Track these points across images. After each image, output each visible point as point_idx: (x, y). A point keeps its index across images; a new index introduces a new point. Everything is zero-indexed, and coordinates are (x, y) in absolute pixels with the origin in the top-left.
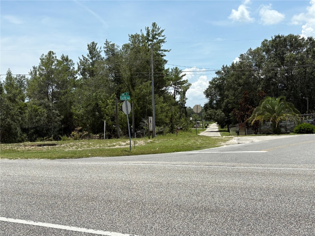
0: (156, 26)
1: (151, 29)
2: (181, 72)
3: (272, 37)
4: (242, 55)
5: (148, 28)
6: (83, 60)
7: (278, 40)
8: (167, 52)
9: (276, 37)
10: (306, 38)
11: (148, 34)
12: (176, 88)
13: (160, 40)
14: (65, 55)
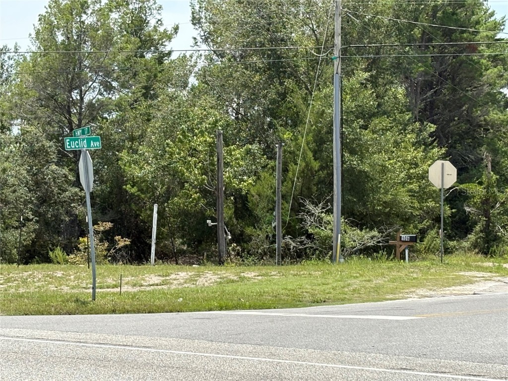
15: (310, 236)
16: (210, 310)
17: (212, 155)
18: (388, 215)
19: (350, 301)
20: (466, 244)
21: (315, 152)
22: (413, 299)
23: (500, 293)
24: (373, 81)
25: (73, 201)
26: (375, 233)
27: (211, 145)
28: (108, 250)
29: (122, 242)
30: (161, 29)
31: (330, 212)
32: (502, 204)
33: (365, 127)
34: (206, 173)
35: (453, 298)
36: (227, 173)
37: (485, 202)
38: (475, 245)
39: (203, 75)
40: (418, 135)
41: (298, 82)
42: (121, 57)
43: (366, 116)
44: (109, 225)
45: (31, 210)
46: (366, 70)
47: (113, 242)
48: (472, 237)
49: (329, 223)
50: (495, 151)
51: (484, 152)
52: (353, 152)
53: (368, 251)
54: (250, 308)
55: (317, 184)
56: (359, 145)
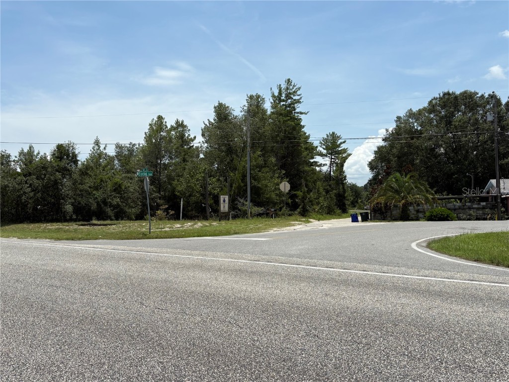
0: (291, 83)
1: (284, 86)
2: (339, 138)
3: (439, 94)
4: (399, 118)
5: (280, 85)
6: (208, 124)
7: (447, 97)
8: (304, 115)
9: (445, 94)
10: (486, 95)
11: (280, 93)
12: (333, 159)
13: (295, 100)
14: (180, 120)
15: (239, 210)
16: (194, 237)
17: (204, 181)
18: (268, 202)
19: (248, 233)
20: (296, 212)
21: (242, 180)
22: (271, 232)
23: (303, 229)
24: (263, 155)
25: (156, 198)
26: (262, 208)
27: (204, 177)
28: (167, 215)
29: (172, 212)
30: (190, 138)
31: (247, 201)
32: (309, 199)
33: (259, 171)
34: (202, 187)
35: (286, 231)
36: (209, 188)
37: (303, 198)
38: (299, 213)
39: (206, 154)
40: (279, 174)
41: (237, 156)
42: (175, 147)
43: (260, 167)
44: (167, 206)
45: (140, 201)
46: (261, 151)
47: (168, 213)
48: (298, 210)
49: (246, 205)
50: (307, 180)
51: (303, 181)
52: (255, 180)
53: (260, 215)
54: (210, 236)
55: (242, 192)
56: (257, 178)
